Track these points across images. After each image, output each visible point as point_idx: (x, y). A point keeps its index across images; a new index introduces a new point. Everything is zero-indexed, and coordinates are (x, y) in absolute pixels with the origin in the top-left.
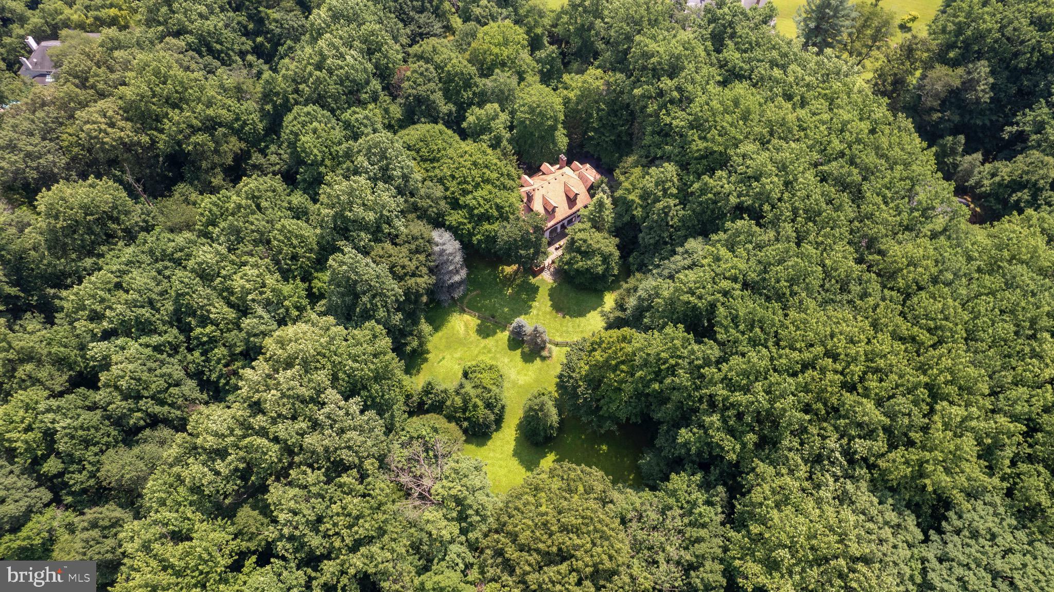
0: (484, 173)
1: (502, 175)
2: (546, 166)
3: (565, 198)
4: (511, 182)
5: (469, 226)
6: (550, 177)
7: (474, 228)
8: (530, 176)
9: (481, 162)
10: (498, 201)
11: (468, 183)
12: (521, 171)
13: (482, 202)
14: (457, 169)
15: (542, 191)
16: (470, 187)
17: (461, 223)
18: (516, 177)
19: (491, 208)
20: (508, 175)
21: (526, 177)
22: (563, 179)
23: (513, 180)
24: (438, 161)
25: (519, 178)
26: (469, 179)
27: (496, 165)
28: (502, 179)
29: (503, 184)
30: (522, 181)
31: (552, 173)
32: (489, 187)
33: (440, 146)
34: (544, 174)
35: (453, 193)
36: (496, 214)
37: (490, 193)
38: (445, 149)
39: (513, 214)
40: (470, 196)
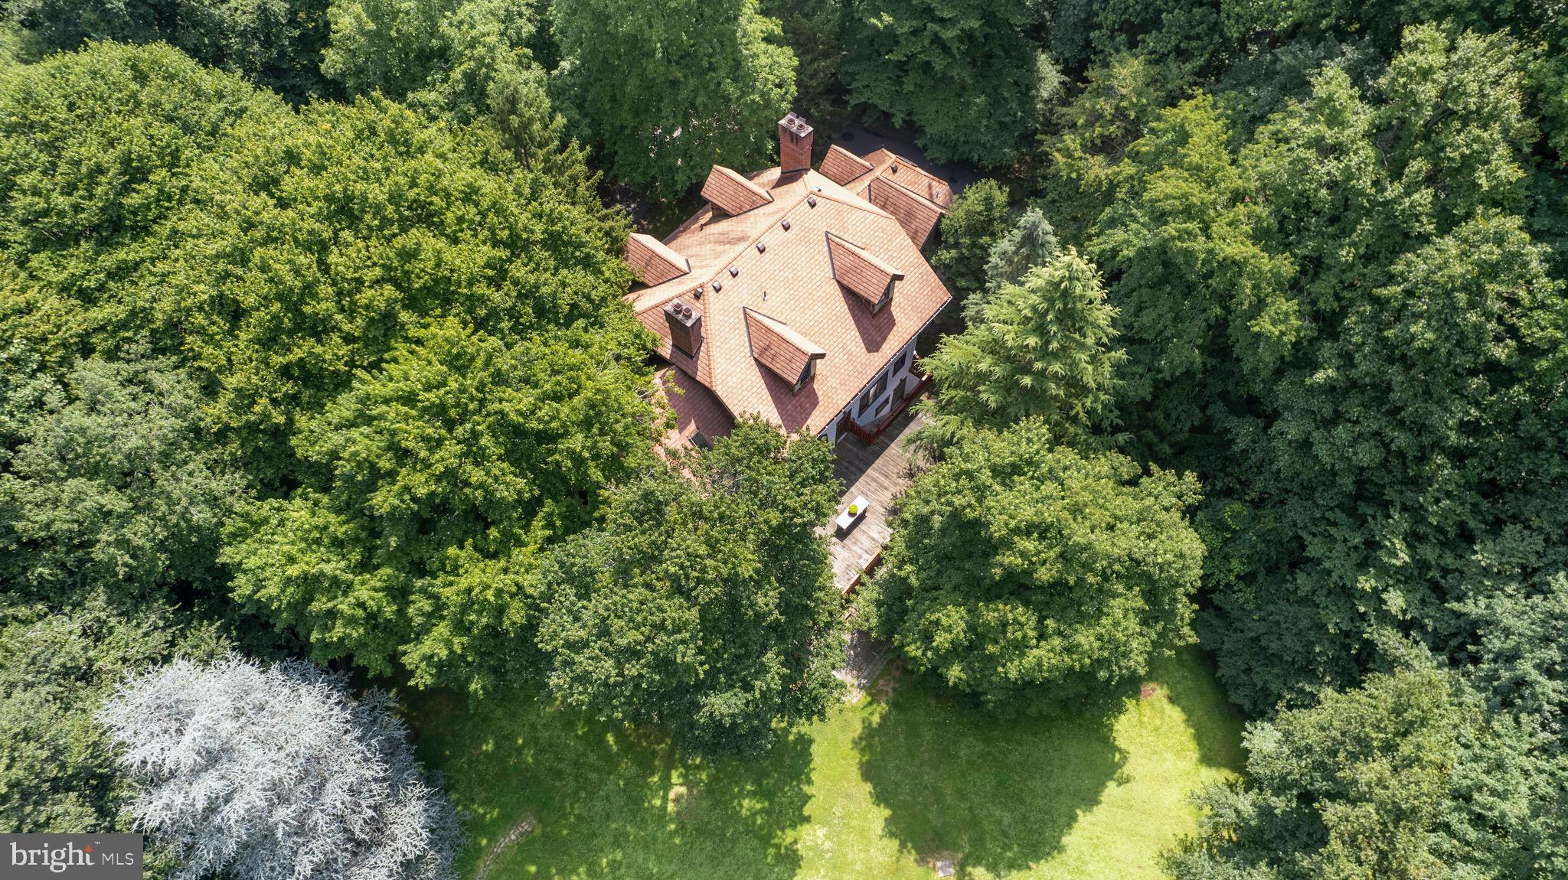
0: (409, 255)
1: (516, 245)
2: (721, 183)
3: (841, 306)
4: (578, 278)
5: (368, 590)
6: (756, 224)
7: (400, 594)
8: (664, 235)
9: (377, 193)
10: (516, 403)
11: (319, 329)
12: (619, 219)
13: (412, 432)
14: (241, 257)
15: (739, 294)
16: (333, 352)
17: (310, 585)
18: (596, 247)
19: (479, 458)
20: (555, 242)
21: (649, 241)
22: (820, 221)
23: (588, 263)
24: (141, 231)
25: (617, 249)
26: (323, 305)
27: (470, 195)
28: (518, 270)
29: (526, 294)
30: (632, 264)
31: (757, 203)
32: (450, 328)
33: (139, 145)
34: (721, 214)
35: (245, 399)
36: (511, 485)
37: (459, 363)
38: (173, 161)
39: (616, 468)
40: (344, 406)
